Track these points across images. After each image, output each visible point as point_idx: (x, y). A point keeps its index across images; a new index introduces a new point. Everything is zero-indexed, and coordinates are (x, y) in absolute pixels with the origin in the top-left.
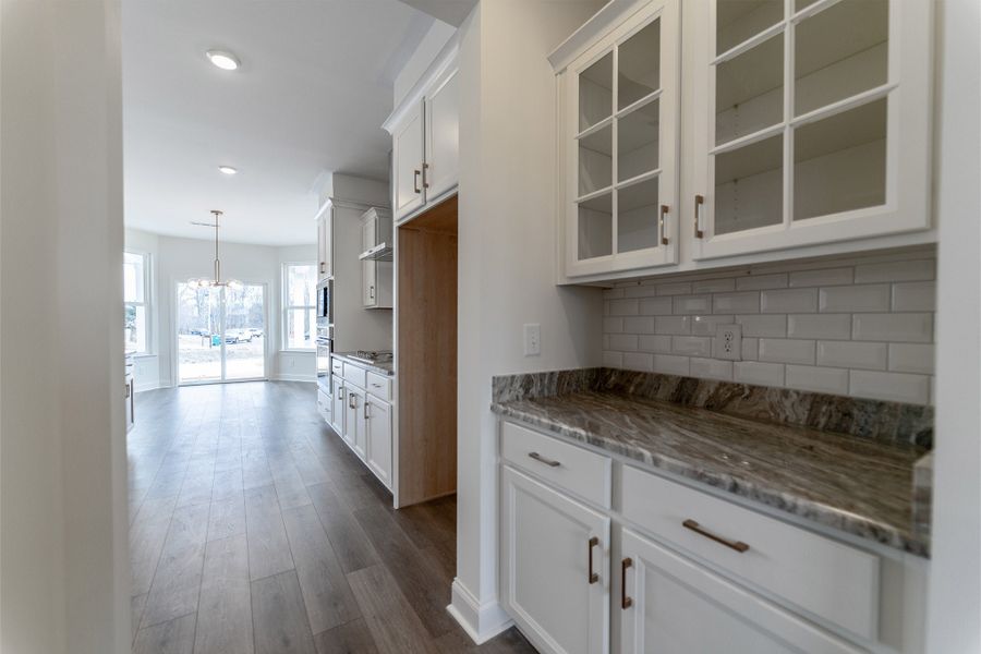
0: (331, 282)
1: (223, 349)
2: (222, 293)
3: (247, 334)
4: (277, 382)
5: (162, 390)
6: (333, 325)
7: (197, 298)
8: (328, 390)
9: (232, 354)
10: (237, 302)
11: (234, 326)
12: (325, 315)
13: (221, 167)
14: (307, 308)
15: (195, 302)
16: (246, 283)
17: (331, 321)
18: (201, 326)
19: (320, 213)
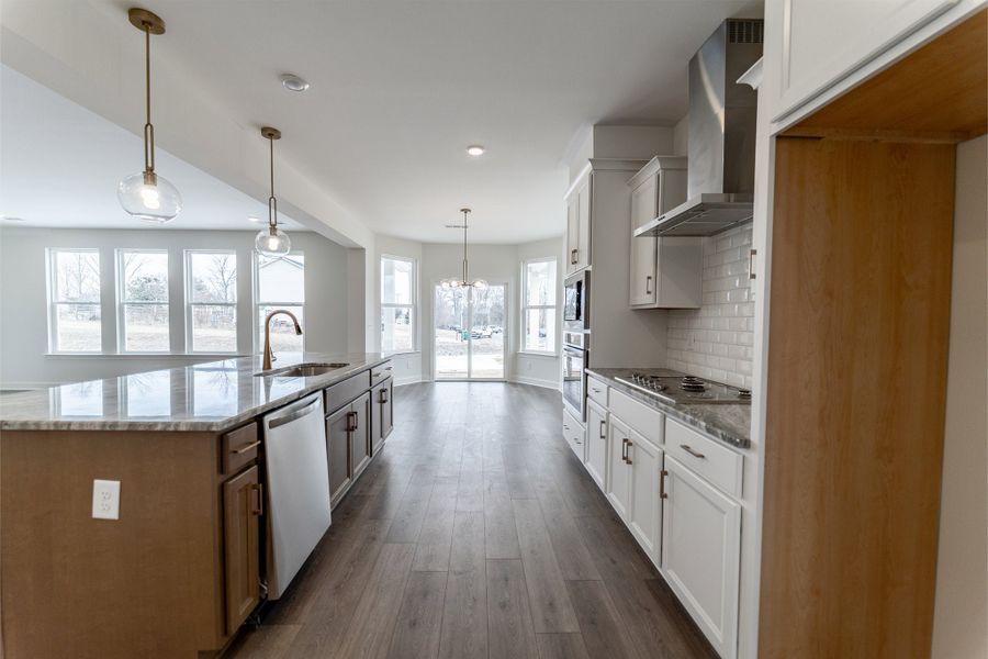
0: (587, 273)
1: (469, 344)
2: (470, 291)
3: (489, 331)
4: (515, 384)
5: (424, 383)
6: (589, 331)
7: (454, 300)
8: (580, 415)
9: (477, 348)
10: (482, 302)
11: (479, 324)
12: (578, 318)
13: (470, 147)
14: (544, 307)
15: (453, 303)
16: (490, 283)
17: (586, 326)
18: (456, 323)
19: (571, 190)
